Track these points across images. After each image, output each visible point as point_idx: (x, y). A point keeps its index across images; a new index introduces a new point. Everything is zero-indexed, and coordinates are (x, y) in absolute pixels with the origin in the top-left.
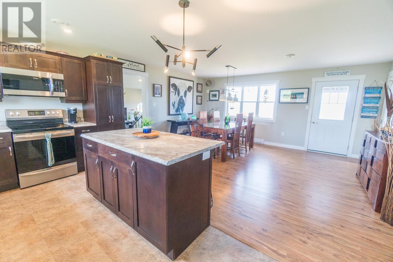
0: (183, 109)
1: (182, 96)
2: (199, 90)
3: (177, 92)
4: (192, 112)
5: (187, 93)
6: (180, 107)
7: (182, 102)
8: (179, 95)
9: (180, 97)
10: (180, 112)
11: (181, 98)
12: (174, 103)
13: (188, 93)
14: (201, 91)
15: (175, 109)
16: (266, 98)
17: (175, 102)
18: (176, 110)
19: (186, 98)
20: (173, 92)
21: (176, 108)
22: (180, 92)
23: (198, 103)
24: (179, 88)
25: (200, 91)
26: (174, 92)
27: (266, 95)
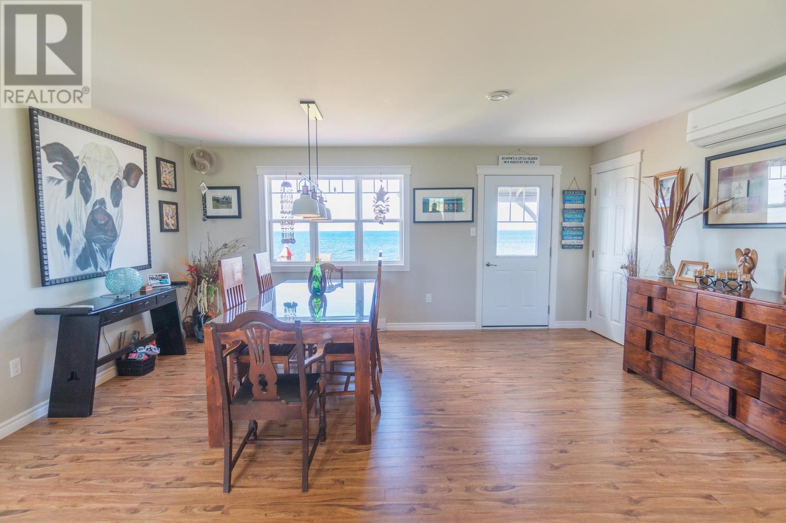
0: (109, 252)
1: (102, 202)
2: (168, 183)
3: (77, 183)
4: (150, 261)
5: (121, 188)
6: (96, 247)
7: (106, 224)
8: (86, 196)
9: (95, 205)
10: (96, 266)
11: (97, 207)
12: (64, 230)
13: (126, 190)
14: (174, 187)
15: (74, 256)
16: (381, 212)
17: (69, 226)
18: (77, 256)
19: (122, 210)
20: (60, 181)
21: (76, 250)
22: (92, 184)
23: (165, 227)
24: (84, 169)
25: (170, 187)
26: (64, 183)
27: (380, 203)
